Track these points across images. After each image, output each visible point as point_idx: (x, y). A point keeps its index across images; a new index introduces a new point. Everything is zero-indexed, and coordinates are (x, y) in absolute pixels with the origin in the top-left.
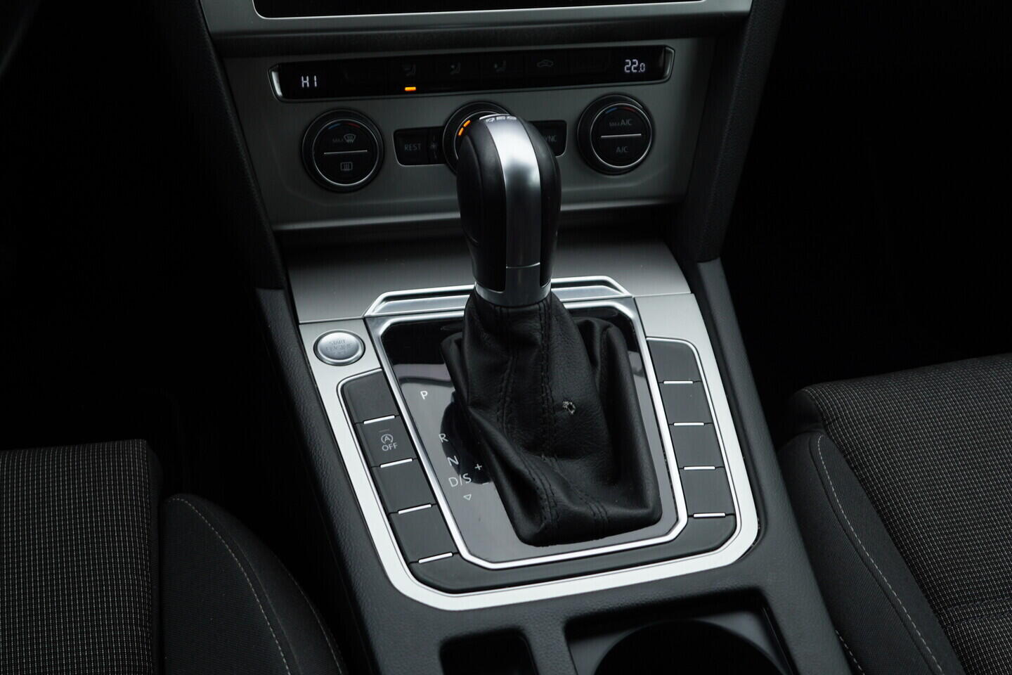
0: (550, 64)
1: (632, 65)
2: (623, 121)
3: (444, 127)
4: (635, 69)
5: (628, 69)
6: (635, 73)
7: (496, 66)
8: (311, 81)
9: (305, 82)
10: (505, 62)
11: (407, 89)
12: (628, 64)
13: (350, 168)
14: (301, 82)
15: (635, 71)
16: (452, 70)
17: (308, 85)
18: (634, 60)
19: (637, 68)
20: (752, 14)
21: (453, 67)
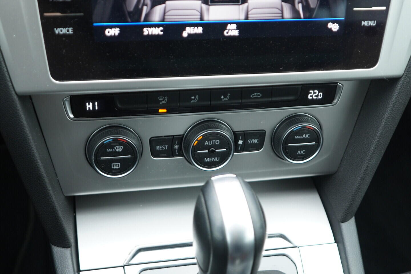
0: (259, 95)
1: (314, 94)
2: (304, 135)
3: (183, 135)
4: (315, 96)
5: (311, 96)
6: (315, 99)
7: (222, 97)
8: (94, 106)
9: (89, 106)
10: (229, 94)
11: (161, 111)
12: (311, 93)
13: (118, 166)
14: (86, 106)
15: (316, 98)
16: (192, 99)
17: (91, 109)
18: (315, 91)
19: (317, 96)
20: (404, 77)
21: (193, 98)
